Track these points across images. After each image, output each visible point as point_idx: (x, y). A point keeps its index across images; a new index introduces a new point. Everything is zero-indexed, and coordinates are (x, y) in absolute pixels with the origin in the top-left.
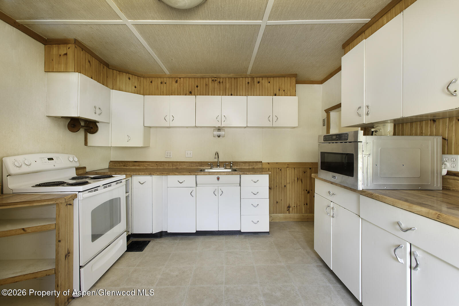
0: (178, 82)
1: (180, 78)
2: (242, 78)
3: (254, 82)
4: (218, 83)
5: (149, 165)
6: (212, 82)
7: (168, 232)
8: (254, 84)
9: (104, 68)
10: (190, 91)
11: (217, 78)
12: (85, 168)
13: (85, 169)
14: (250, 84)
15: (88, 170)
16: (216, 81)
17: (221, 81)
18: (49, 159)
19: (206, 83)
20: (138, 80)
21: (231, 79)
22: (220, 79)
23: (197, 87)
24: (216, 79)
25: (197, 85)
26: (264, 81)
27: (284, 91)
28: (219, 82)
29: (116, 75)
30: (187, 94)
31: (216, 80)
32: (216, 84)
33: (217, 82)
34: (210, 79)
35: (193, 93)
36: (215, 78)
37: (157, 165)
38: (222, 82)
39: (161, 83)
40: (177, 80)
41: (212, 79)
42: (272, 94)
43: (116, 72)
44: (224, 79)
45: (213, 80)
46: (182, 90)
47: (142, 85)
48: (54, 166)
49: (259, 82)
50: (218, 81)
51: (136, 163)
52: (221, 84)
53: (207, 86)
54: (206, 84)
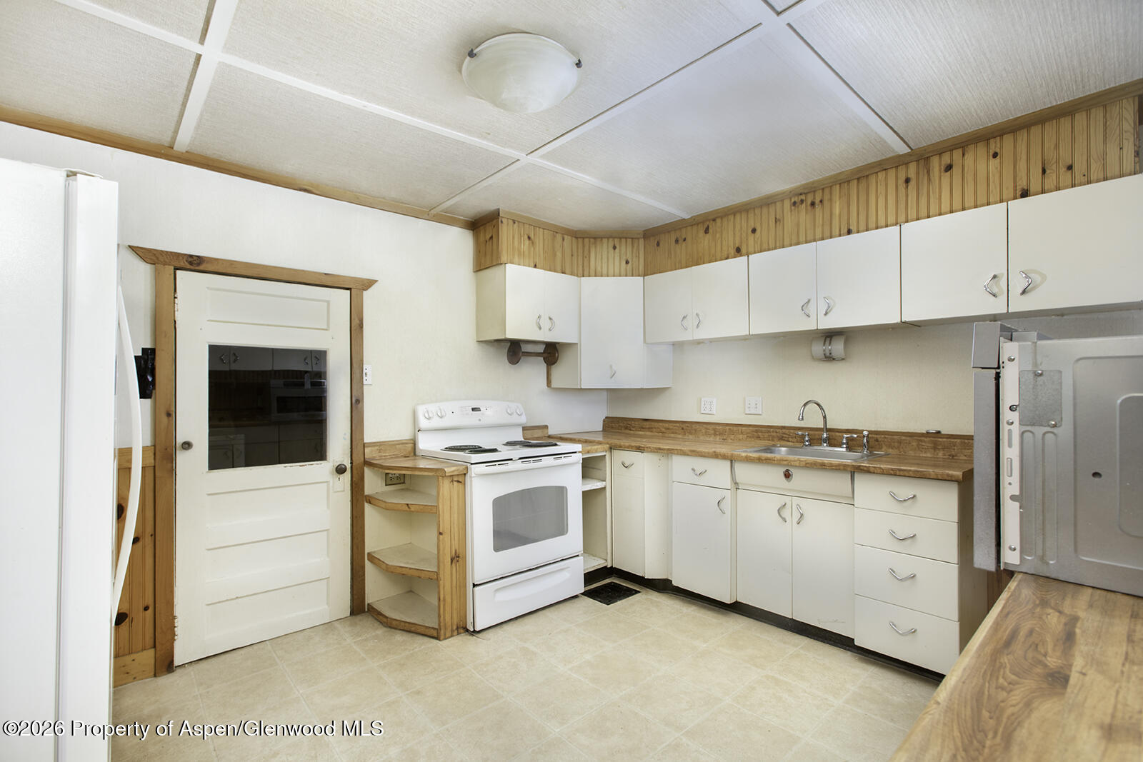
0: (710, 231)
1: (714, 220)
2: (885, 170)
3: (928, 172)
4: (809, 208)
5: (668, 429)
6: (793, 208)
7: (674, 583)
8: (929, 180)
9: (563, 239)
10: (737, 246)
11: (805, 194)
12: (546, 427)
13: (545, 430)
14: (913, 184)
15: (551, 432)
16: (804, 205)
17: (817, 201)
18: (473, 409)
19: (776, 215)
20: (633, 246)
21: (848, 185)
22: (814, 195)
23: (754, 231)
24: (803, 197)
25: (753, 227)
26: (969, 157)
27: (1070, 168)
28: (813, 204)
29: (589, 247)
30: (730, 256)
31: (802, 201)
32: (803, 213)
33: (806, 206)
34: (787, 204)
35: (744, 250)
36: (801, 194)
37: (683, 429)
38: (821, 201)
39: (677, 241)
40: (708, 226)
41: (791, 200)
42: (1008, 192)
43: (590, 241)
44: (827, 191)
45: (794, 203)
46: (719, 248)
47: (641, 256)
48: (480, 420)
49: (949, 168)
50: (809, 203)
51: (645, 423)
52: (818, 207)
53: (778, 223)
54: (776, 218)
